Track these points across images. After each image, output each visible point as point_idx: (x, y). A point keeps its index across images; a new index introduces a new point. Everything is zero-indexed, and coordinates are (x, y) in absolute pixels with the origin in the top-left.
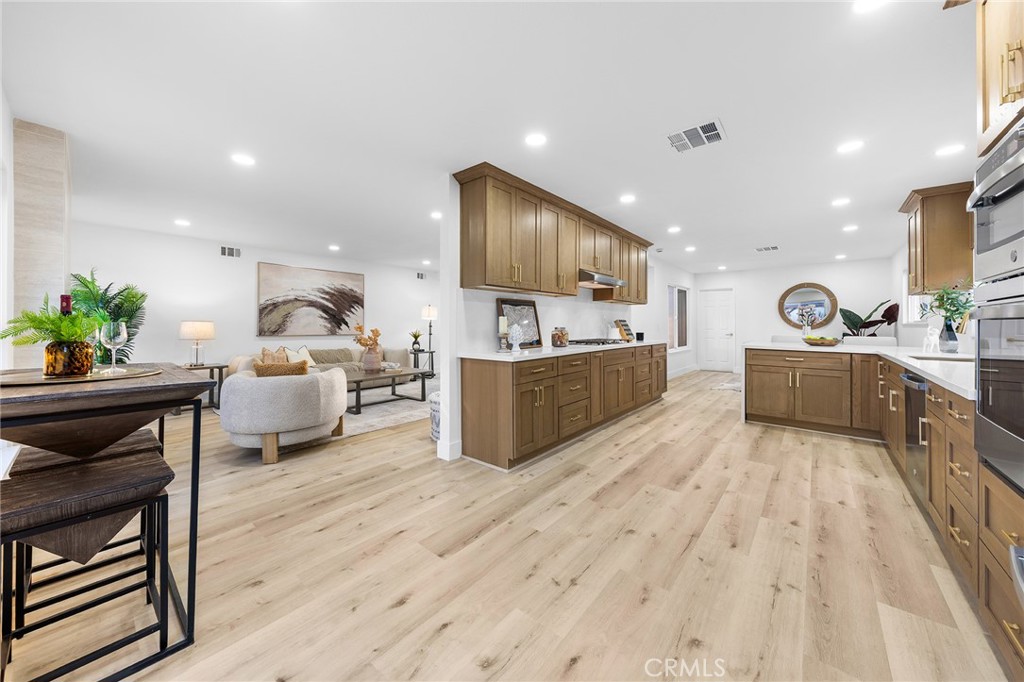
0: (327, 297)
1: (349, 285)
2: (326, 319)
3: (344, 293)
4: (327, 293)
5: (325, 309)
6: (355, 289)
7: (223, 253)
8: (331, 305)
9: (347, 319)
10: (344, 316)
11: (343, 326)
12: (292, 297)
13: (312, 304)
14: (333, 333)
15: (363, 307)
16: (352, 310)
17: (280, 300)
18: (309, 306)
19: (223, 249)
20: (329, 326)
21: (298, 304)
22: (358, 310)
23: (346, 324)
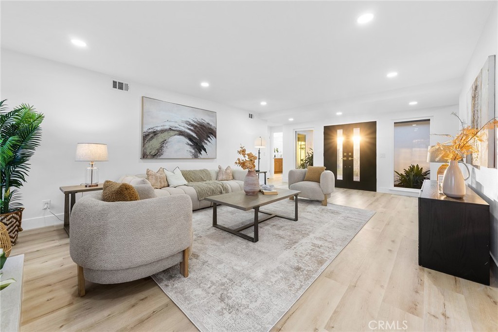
0: (192, 128)
1: (206, 120)
2: (191, 145)
3: (203, 126)
4: (192, 125)
5: (190, 138)
6: (211, 123)
7: (115, 86)
8: (194, 135)
9: (205, 146)
10: (203, 144)
11: (203, 152)
12: (167, 127)
13: (181, 133)
14: (196, 157)
15: (215, 137)
16: (209, 139)
17: (159, 129)
18: (180, 135)
19: (115, 83)
20: (193, 151)
21: (172, 133)
22: (212, 139)
23: (205, 150)
